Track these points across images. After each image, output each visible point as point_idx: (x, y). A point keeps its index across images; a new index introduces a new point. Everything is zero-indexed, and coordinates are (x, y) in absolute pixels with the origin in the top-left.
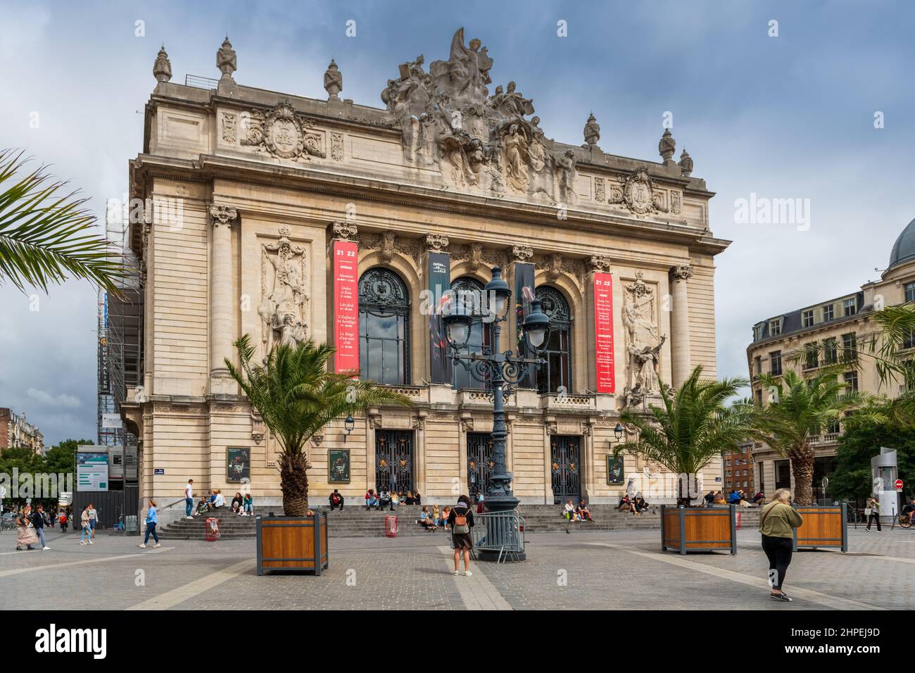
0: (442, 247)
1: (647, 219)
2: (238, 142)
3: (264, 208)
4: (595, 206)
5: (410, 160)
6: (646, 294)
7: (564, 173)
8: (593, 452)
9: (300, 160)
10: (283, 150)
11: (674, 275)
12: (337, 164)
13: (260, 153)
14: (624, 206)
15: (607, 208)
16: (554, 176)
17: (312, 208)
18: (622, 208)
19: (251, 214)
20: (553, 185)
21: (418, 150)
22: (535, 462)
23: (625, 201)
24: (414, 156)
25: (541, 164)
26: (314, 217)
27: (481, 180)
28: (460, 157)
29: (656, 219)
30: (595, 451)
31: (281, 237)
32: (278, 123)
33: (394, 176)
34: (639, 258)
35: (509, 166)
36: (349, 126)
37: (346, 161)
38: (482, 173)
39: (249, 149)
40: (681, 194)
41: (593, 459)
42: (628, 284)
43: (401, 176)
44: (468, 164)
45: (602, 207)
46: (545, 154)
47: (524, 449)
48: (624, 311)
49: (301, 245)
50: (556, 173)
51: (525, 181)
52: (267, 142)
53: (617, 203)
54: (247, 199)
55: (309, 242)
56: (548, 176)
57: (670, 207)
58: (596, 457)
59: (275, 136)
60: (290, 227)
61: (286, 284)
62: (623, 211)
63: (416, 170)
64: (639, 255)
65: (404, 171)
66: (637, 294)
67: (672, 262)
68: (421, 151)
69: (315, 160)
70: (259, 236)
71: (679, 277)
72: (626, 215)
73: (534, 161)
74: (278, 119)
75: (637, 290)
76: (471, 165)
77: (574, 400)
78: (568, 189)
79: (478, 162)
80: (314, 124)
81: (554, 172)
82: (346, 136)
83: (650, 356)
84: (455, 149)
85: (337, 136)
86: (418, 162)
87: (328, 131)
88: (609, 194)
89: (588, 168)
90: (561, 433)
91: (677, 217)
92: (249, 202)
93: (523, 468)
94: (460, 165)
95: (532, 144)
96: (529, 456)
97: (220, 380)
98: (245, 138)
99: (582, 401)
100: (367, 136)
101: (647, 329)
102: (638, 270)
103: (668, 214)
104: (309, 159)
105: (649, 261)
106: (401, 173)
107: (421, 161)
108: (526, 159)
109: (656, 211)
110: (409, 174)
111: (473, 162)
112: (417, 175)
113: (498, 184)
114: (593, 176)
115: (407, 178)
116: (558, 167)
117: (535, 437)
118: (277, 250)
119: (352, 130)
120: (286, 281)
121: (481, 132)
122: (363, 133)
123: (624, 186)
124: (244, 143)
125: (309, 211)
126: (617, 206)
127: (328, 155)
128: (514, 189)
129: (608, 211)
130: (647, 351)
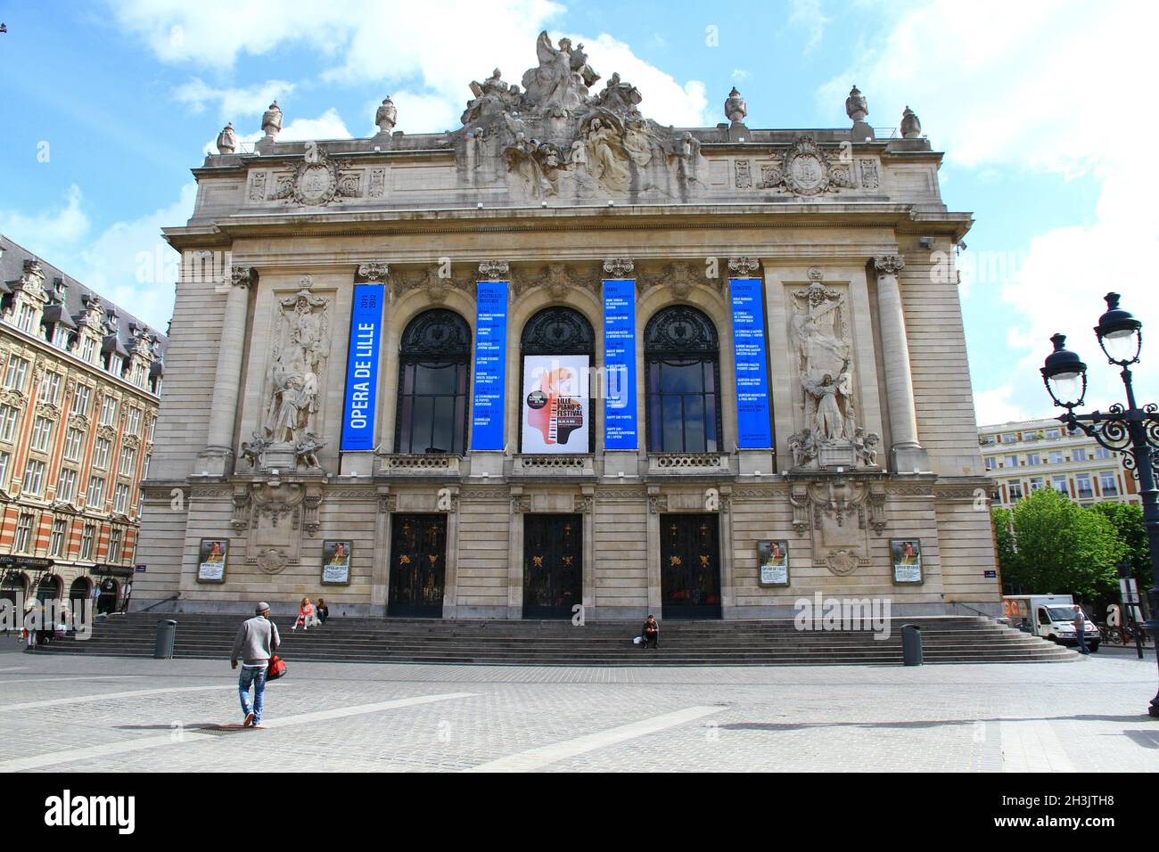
0: (500, 275)
1: (818, 201)
2: (265, 197)
3: (282, 261)
4: (734, 195)
5: (466, 180)
6: (827, 301)
7: (680, 162)
8: (731, 538)
9: (332, 204)
10: (311, 198)
11: (873, 271)
12: (375, 201)
13: (287, 205)
14: (782, 189)
15: (756, 195)
16: (668, 167)
17: (336, 253)
18: (779, 192)
19: (268, 269)
20: (668, 179)
21: (475, 168)
22: (632, 555)
23: (783, 183)
24: (470, 175)
25: (646, 157)
26: (339, 263)
27: (560, 188)
28: (530, 167)
29: (836, 199)
30: (736, 536)
31: (300, 291)
32: (310, 171)
33: (446, 201)
34: (810, 252)
35: (600, 166)
36: (392, 158)
37: (386, 195)
38: (560, 180)
39: (275, 204)
40: (878, 162)
41: (731, 548)
42: (796, 290)
43: (454, 201)
44: (541, 173)
45: (748, 195)
46: (650, 144)
47: (613, 537)
48: (790, 328)
49: (324, 297)
50: (671, 164)
51: (624, 180)
52: (295, 192)
53: (770, 187)
54: (264, 255)
55: (334, 291)
56: (659, 169)
57: (860, 181)
58: (736, 545)
59: (304, 184)
60: (311, 278)
61: (297, 342)
62: (781, 195)
63: (475, 191)
64: (810, 249)
65: (458, 195)
66: (811, 302)
67: (868, 252)
68: (479, 169)
69: (348, 201)
70: (277, 292)
71: (882, 271)
72: (785, 199)
73: (634, 155)
74: (309, 167)
75: (811, 296)
76: (545, 173)
77: (693, 462)
78: (691, 179)
79: (553, 167)
80: (351, 164)
81: (667, 163)
82: (388, 170)
83: (831, 389)
84: (523, 159)
85: (377, 171)
86: (476, 181)
87: (368, 167)
88: (758, 176)
89: (721, 151)
90: (674, 510)
91: (874, 192)
92: (265, 258)
93: (612, 564)
94: (531, 176)
95: (628, 137)
96: (622, 546)
97: (206, 459)
98: (274, 192)
99: (707, 462)
100: (415, 164)
101: (827, 349)
102: (811, 271)
103: (857, 190)
104: (341, 201)
105: (827, 255)
106: (454, 197)
107: (479, 178)
108: (624, 154)
109: (837, 189)
110: (464, 196)
111: (547, 170)
112: (475, 195)
113: (586, 189)
114: (732, 158)
115: (461, 201)
116: (669, 156)
117: (633, 518)
118: (294, 305)
119: (395, 162)
120: (298, 338)
121: (560, 135)
122: (409, 162)
123: (781, 164)
124: (272, 198)
125: (333, 257)
126: (772, 192)
127: (365, 193)
128: (611, 192)
129: (753, 199)
130: (826, 382)
